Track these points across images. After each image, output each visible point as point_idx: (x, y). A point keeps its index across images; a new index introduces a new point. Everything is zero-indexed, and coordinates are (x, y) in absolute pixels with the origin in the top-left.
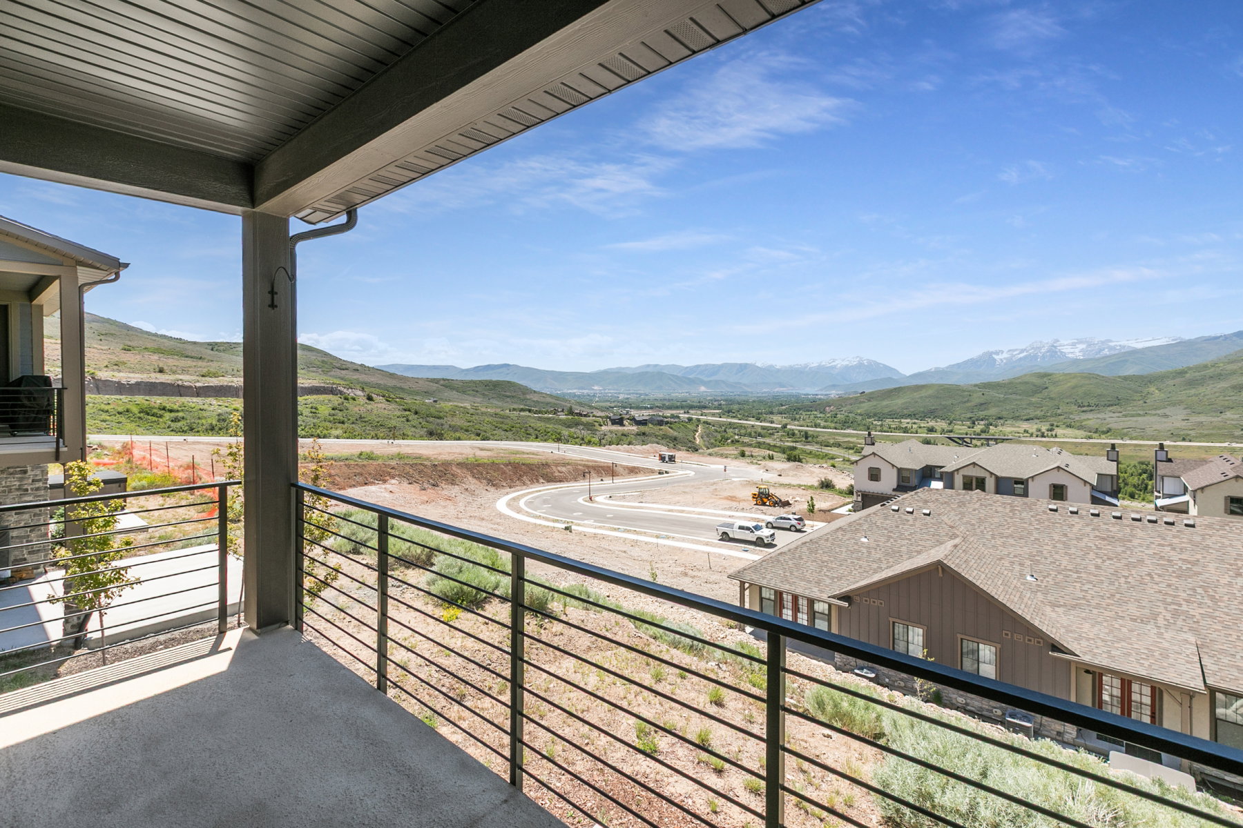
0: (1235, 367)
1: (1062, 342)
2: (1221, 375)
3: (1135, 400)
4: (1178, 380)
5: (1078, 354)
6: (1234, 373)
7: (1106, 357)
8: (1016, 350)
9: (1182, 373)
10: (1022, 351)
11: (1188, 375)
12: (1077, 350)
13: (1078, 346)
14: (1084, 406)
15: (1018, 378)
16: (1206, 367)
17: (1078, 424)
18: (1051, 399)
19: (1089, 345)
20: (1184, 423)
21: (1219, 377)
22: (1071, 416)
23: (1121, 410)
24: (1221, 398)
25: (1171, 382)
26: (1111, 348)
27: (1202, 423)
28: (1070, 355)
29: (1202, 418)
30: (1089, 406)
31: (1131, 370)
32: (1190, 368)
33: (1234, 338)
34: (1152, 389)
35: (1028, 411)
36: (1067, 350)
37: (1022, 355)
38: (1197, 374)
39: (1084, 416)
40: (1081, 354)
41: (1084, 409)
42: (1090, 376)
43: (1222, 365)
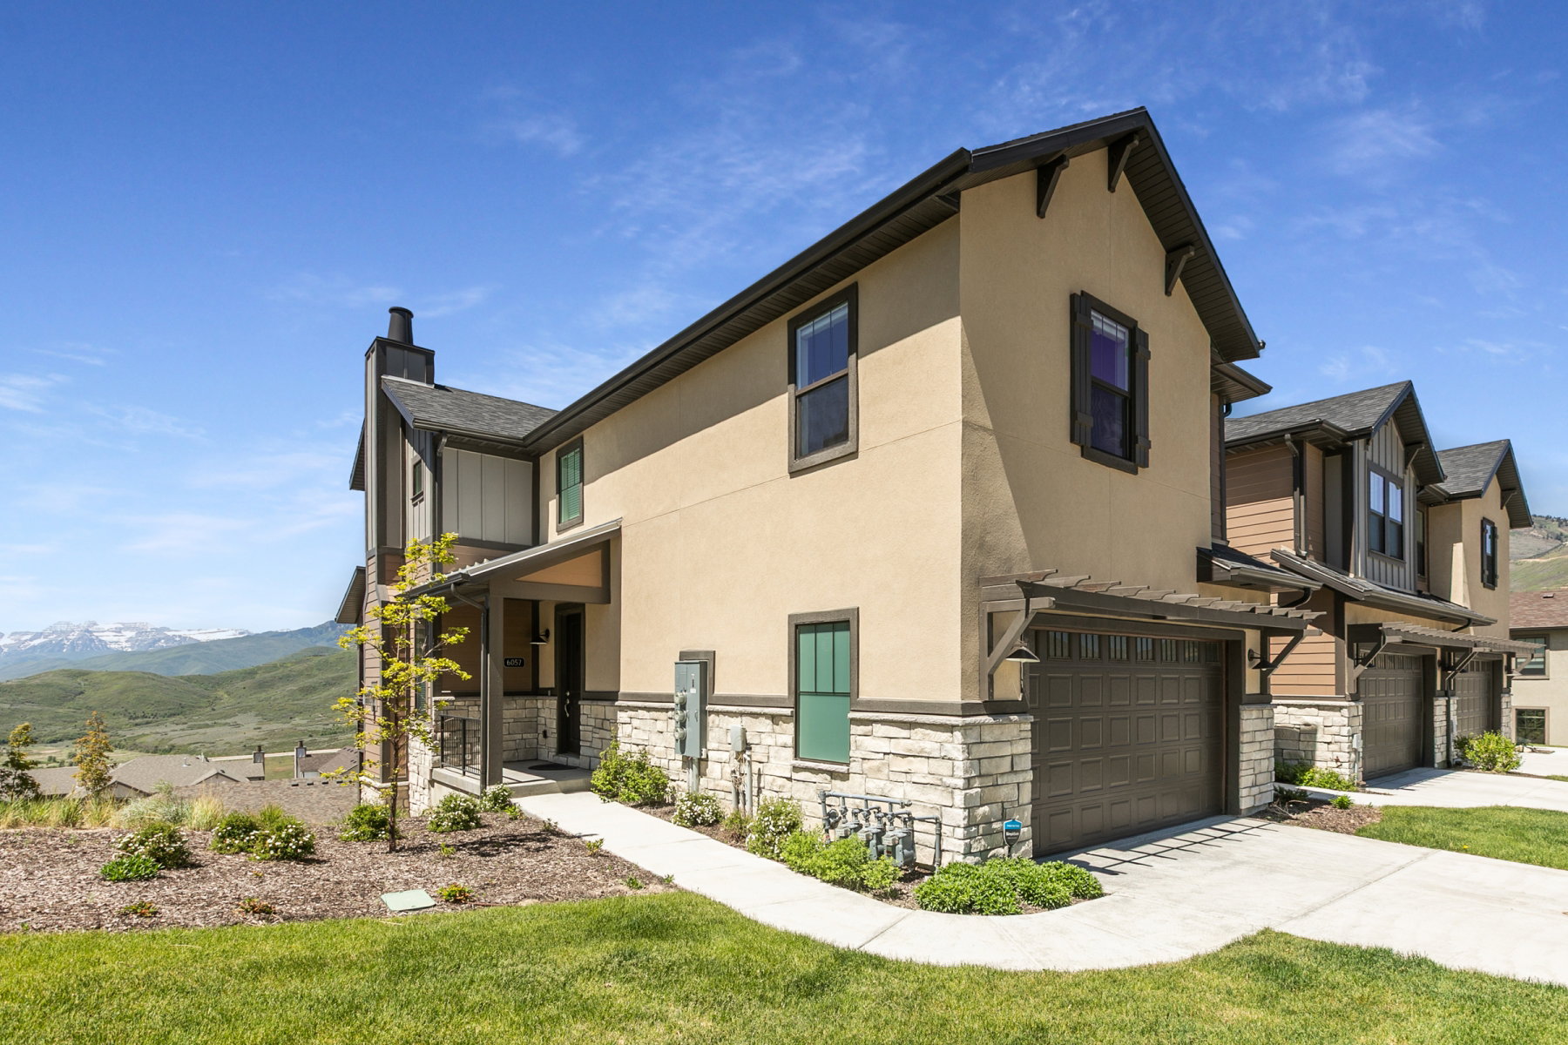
0: (301, 668)
1: (101, 626)
2: (288, 676)
3: (200, 707)
4: (249, 682)
5: (124, 644)
6: (300, 674)
7: (163, 650)
8: (26, 633)
9: (251, 673)
10: (37, 636)
11: (258, 676)
12: (123, 639)
13: (124, 633)
14: (137, 718)
15: (34, 678)
16: (275, 667)
17: (130, 743)
18: (90, 709)
19: (140, 633)
20: (256, 732)
21: (287, 678)
22: (120, 732)
23: (184, 720)
24: (291, 702)
25: (240, 684)
26: (168, 639)
27: (273, 730)
28: (113, 646)
29: (275, 726)
30: (144, 717)
31: (193, 669)
32: (259, 668)
33: (299, 636)
34: (221, 693)
35: (53, 728)
36: (108, 637)
37: (36, 642)
38: (267, 675)
39: (139, 731)
40: (128, 644)
41: (137, 721)
42: (143, 677)
43: (289, 665)
